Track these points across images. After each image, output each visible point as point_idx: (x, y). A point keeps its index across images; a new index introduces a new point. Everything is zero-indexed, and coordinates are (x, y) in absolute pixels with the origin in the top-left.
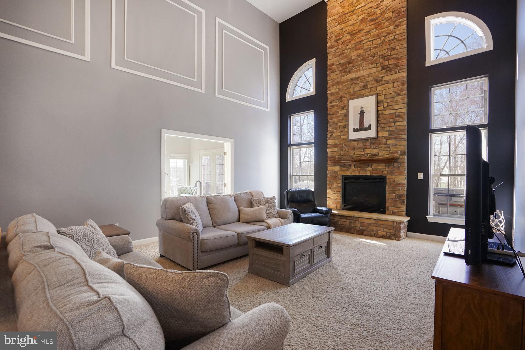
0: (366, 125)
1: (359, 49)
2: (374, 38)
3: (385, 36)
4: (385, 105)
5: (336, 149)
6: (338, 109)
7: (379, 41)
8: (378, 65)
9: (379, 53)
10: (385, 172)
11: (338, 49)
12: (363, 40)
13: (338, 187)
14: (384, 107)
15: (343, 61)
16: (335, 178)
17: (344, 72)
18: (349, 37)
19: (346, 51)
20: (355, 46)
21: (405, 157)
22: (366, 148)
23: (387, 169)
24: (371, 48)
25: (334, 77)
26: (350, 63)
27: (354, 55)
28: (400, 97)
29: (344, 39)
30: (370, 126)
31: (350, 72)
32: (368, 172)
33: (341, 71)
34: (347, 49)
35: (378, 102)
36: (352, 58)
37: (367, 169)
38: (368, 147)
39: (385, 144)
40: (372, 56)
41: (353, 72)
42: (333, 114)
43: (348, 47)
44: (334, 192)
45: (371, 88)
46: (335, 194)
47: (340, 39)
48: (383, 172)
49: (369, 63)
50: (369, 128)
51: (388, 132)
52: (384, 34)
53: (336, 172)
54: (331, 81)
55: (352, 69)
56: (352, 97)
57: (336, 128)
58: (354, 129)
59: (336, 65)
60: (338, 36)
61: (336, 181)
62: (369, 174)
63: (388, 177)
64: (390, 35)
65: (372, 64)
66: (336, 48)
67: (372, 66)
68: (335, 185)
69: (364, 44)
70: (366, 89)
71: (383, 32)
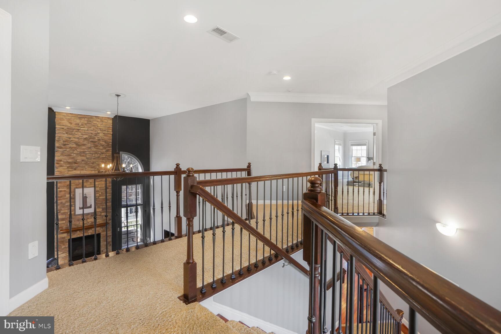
0: (88, 205)
1: (83, 156)
2: (93, 153)
3: (100, 154)
4: (100, 193)
5: (64, 222)
6: (66, 193)
7: (97, 155)
8: (96, 169)
9: (97, 163)
10: (101, 231)
11: (65, 151)
12: (86, 152)
13: (65, 247)
14: (100, 195)
15: (70, 161)
16: (63, 242)
17: (70, 168)
18: (74, 146)
19: (72, 154)
20: (80, 153)
21: (111, 221)
22: (88, 219)
23: (101, 229)
24: (91, 158)
25: (62, 170)
26: (75, 163)
27: (79, 159)
28: (109, 189)
29: (70, 145)
30: (91, 205)
31: (75, 169)
32: (89, 233)
33: (68, 167)
34: (73, 153)
35: (95, 192)
36: (78, 161)
37: (89, 231)
38: (89, 218)
39: (100, 215)
40: (92, 163)
41: (78, 170)
42: (61, 197)
43: (74, 152)
44: (62, 252)
45: (91, 182)
46: (63, 253)
47: (68, 144)
48: (99, 231)
49: (90, 167)
50: (90, 207)
51: (101, 209)
52: (100, 153)
53: (64, 238)
54: (59, 172)
55: (77, 168)
56: (77, 186)
57: (64, 207)
58: (80, 207)
59: (64, 162)
60: (65, 142)
61: (64, 245)
62: (90, 234)
63: (102, 233)
64: (103, 155)
65: (92, 168)
66: (64, 149)
67: (92, 169)
68: (63, 247)
69: (86, 154)
70: (87, 182)
71: (99, 151)
